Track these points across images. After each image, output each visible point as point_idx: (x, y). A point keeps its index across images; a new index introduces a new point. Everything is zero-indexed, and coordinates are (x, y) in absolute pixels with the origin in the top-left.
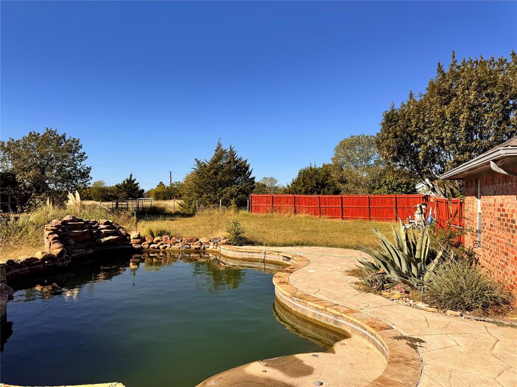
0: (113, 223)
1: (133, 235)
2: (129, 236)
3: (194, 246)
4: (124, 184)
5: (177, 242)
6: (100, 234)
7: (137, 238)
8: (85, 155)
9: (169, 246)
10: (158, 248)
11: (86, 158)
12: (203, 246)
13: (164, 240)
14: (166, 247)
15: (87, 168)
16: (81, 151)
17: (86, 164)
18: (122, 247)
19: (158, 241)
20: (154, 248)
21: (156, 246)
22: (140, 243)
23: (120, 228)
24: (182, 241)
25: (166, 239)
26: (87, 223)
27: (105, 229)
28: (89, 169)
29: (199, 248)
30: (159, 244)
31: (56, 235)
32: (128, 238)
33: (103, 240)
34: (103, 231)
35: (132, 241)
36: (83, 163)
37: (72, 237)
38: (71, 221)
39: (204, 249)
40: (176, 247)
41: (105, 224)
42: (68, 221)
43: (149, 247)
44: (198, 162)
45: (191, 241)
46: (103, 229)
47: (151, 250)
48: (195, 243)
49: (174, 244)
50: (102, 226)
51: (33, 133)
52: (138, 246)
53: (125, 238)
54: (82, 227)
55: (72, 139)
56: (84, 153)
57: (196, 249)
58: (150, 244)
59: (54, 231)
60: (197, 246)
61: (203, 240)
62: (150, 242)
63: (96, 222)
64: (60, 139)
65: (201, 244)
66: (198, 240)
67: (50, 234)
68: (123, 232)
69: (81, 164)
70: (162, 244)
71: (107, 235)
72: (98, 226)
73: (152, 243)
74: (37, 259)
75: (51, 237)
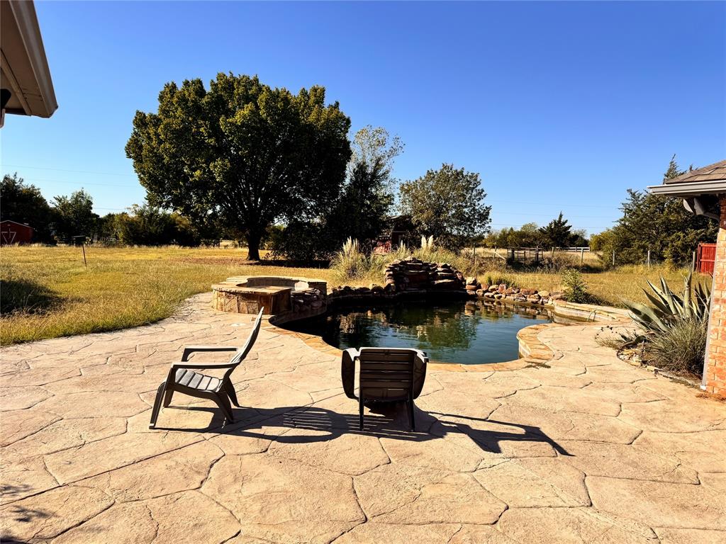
0: (451, 266)
1: (469, 280)
2: (465, 281)
3: (531, 299)
4: (550, 228)
5: (513, 293)
6: (435, 276)
7: (472, 284)
8: (484, 193)
9: (504, 296)
10: (493, 297)
11: (485, 196)
12: (541, 300)
13: (500, 288)
14: (501, 297)
15: (486, 207)
16: (479, 187)
17: (484, 203)
18: (455, 291)
19: (494, 290)
20: (488, 296)
21: (490, 294)
22: (475, 290)
23: (457, 272)
24: (518, 292)
25: (502, 288)
26: (426, 264)
27: (442, 271)
28: (488, 209)
29: (537, 302)
30: (494, 292)
31: (391, 273)
32: (463, 283)
33: (436, 282)
34: (439, 273)
35: (467, 287)
36: (481, 202)
37: (408, 276)
38: (410, 261)
39: (542, 303)
40: (511, 298)
41: (442, 267)
42: (408, 262)
43: (483, 295)
44: (633, 195)
45: (528, 293)
46: (440, 272)
47: (485, 299)
48: (533, 296)
49: (510, 294)
50: (439, 269)
51: (431, 172)
52: (473, 293)
53: (460, 284)
54: (420, 268)
55: (470, 174)
56: (483, 191)
57: (532, 302)
58: (485, 292)
59: (391, 269)
60: (534, 300)
61: (542, 293)
62: (484, 289)
63: (435, 265)
64: (459, 174)
65: (540, 298)
66: (536, 292)
67: (387, 271)
68: (459, 277)
69: (479, 204)
70: (497, 293)
71: (442, 277)
72: (436, 269)
73: (487, 291)
74: (369, 289)
75: (387, 273)
